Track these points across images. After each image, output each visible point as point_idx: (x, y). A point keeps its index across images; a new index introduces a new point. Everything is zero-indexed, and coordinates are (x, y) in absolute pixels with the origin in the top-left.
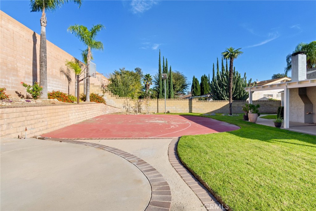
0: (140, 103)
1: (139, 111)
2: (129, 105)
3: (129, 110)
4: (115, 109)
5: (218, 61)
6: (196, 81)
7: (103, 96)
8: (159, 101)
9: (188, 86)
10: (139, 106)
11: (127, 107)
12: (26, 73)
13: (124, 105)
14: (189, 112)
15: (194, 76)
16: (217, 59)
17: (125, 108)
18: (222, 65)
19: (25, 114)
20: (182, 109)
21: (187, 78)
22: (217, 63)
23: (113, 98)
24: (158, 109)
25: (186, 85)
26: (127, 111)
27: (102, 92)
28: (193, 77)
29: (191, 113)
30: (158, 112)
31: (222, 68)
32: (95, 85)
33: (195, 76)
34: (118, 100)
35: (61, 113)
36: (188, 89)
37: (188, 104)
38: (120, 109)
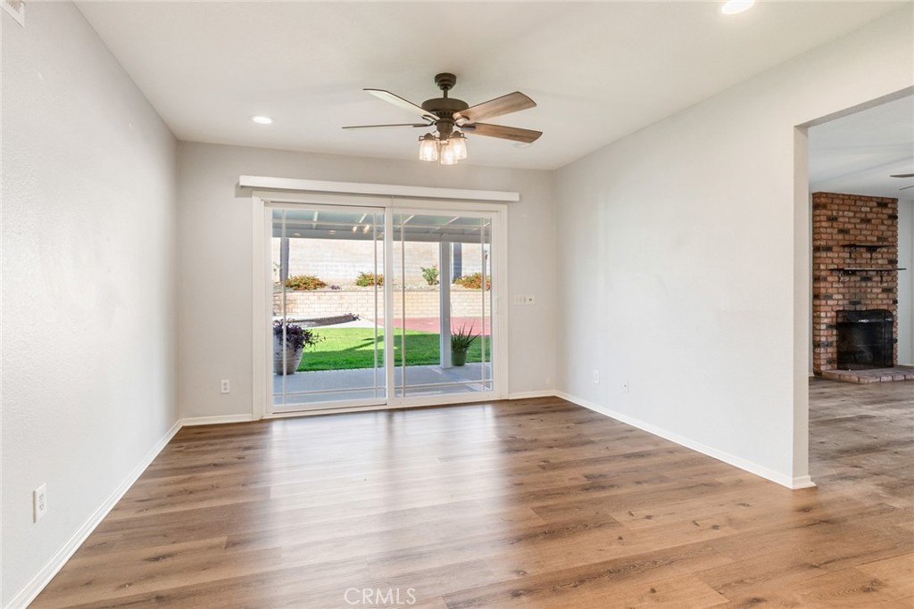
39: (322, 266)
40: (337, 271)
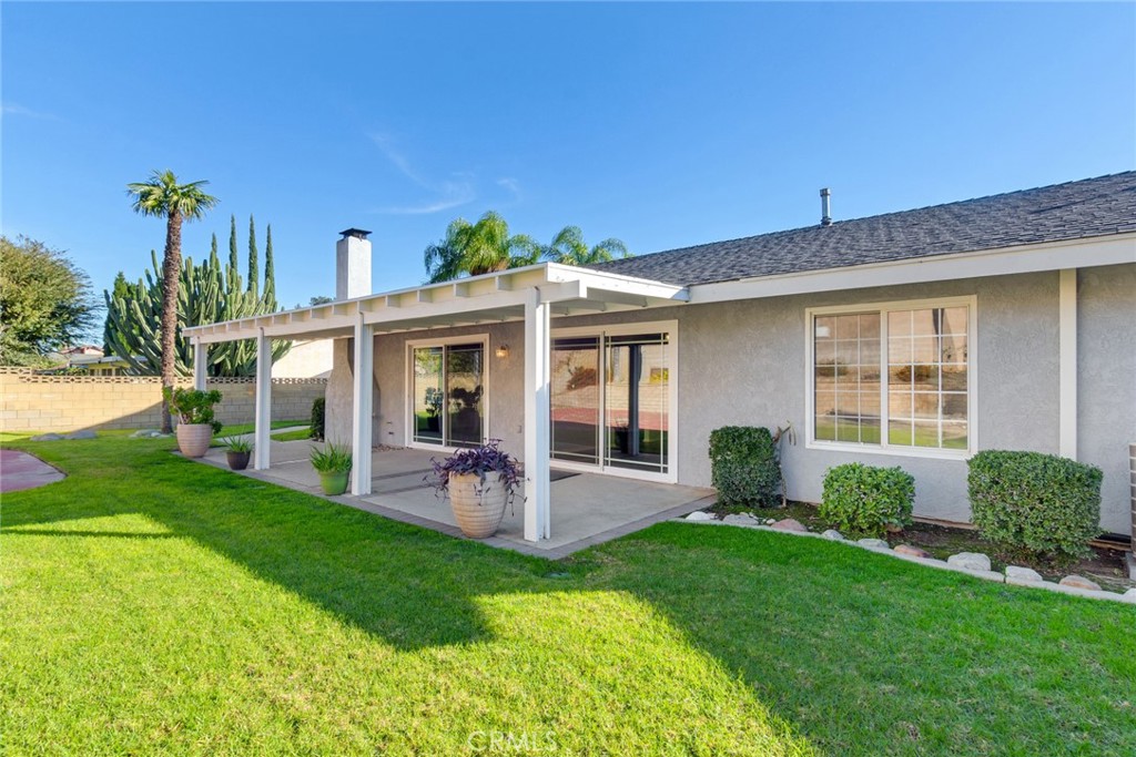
5: (233, 229)
6: (129, 296)
9: (92, 313)
15: (120, 275)
16: (233, 220)
18: (252, 247)
21: (87, 277)
22: (230, 236)
25: (82, 310)
28: (115, 276)
31: (251, 258)
33: (126, 275)
36: (95, 326)
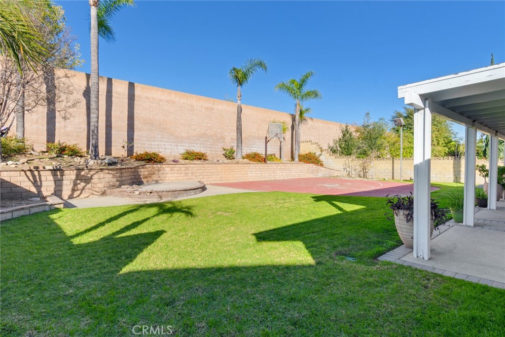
0: (366, 165)
1: (364, 175)
2: (351, 167)
3: (351, 173)
4: (332, 171)
7: (320, 155)
8: (395, 161)
10: (364, 169)
11: (348, 169)
12: (232, 139)
13: (344, 167)
14: (454, 182)
17: (345, 171)
19: (203, 168)
20: (438, 176)
23: (331, 157)
24: (393, 173)
26: (349, 175)
27: (320, 150)
29: (459, 183)
30: (393, 179)
32: (313, 142)
34: (338, 160)
35: (237, 170)
37: (452, 166)
38: (339, 172)
39: (155, 145)
40: (166, 149)
